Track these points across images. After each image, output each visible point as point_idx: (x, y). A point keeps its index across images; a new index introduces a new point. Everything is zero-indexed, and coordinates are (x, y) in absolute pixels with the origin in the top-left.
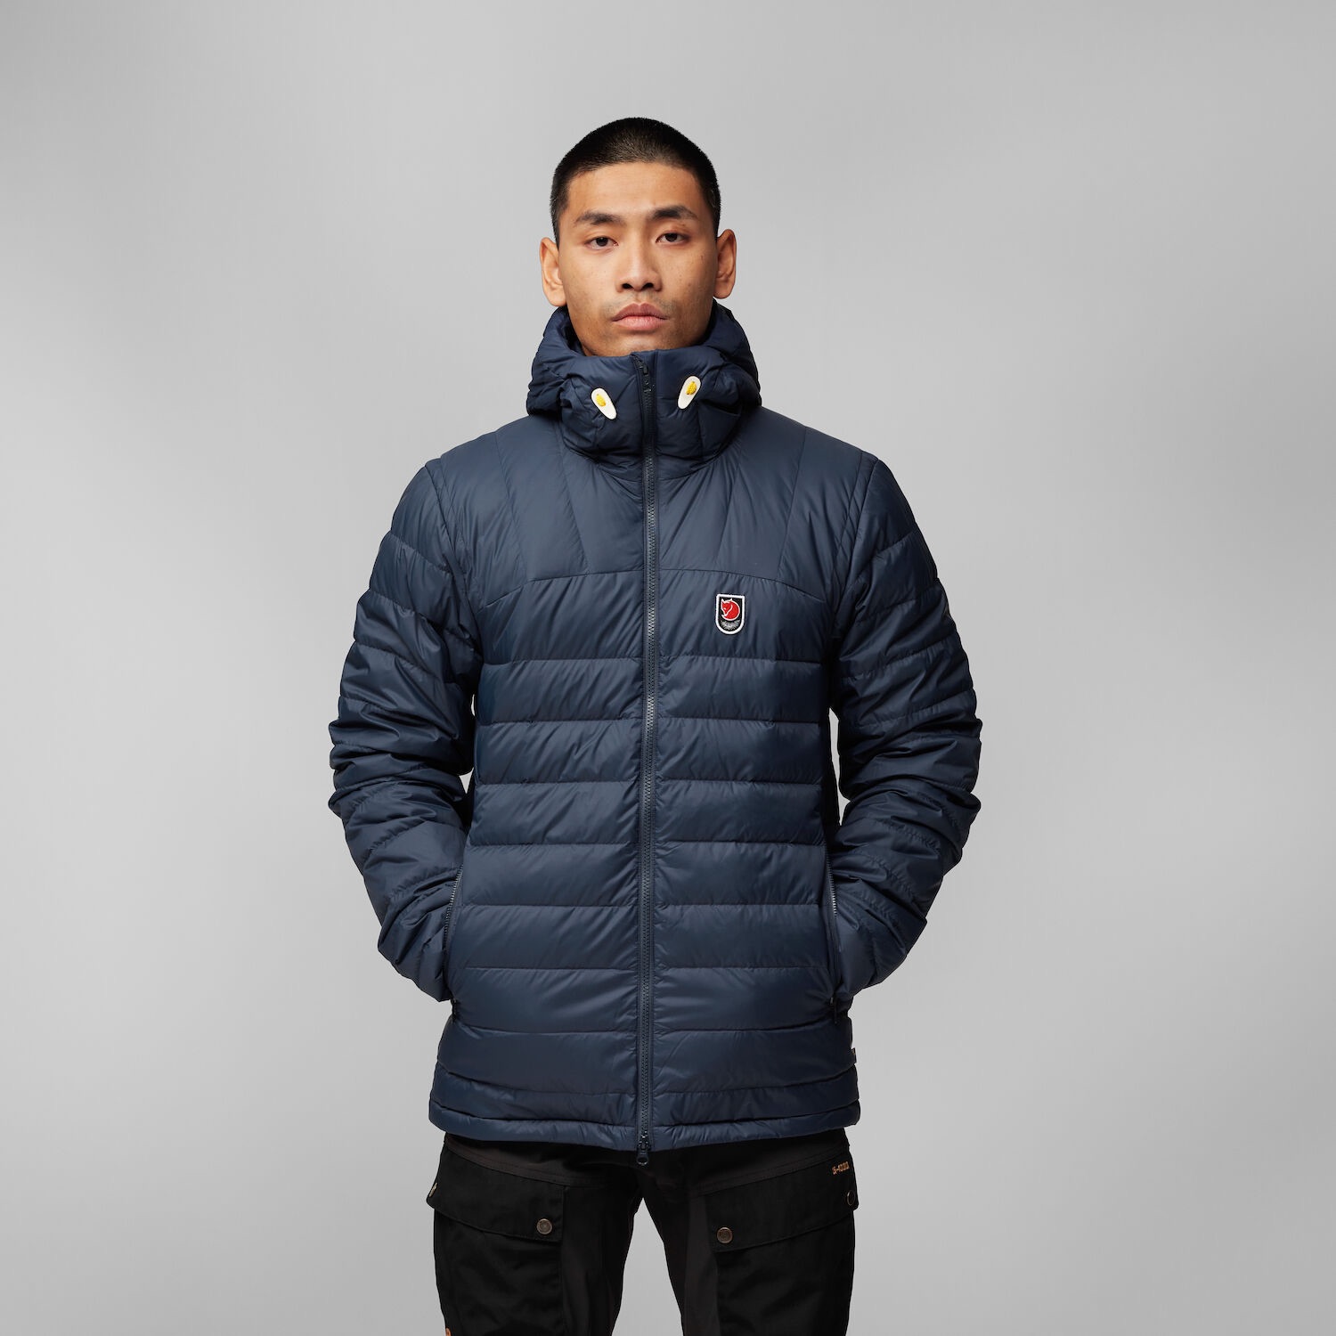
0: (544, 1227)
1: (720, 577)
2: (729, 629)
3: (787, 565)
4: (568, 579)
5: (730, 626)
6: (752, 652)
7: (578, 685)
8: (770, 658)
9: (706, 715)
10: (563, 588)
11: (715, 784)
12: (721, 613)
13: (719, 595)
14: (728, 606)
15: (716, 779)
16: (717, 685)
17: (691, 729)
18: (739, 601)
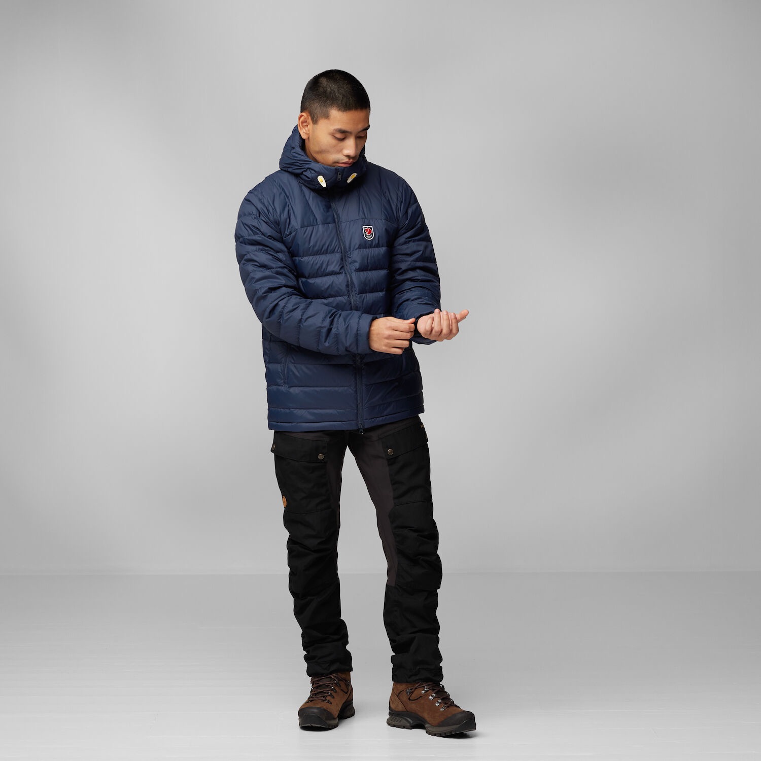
0: (321, 457)
1: (362, 221)
2: (369, 238)
3: (384, 213)
4: (313, 227)
5: (369, 237)
6: (378, 246)
7: (322, 264)
8: (385, 247)
9: (366, 270)
10: (312, 229)
11: (374, 293)
12: (365, 233)
13: (363, 227)
14: (367, 230)
15: (374, 292)
16: (369, 258)
17: (363, 275)
18: (371, 228)
